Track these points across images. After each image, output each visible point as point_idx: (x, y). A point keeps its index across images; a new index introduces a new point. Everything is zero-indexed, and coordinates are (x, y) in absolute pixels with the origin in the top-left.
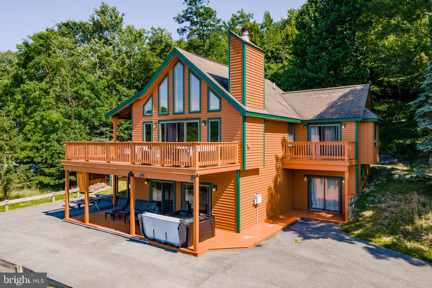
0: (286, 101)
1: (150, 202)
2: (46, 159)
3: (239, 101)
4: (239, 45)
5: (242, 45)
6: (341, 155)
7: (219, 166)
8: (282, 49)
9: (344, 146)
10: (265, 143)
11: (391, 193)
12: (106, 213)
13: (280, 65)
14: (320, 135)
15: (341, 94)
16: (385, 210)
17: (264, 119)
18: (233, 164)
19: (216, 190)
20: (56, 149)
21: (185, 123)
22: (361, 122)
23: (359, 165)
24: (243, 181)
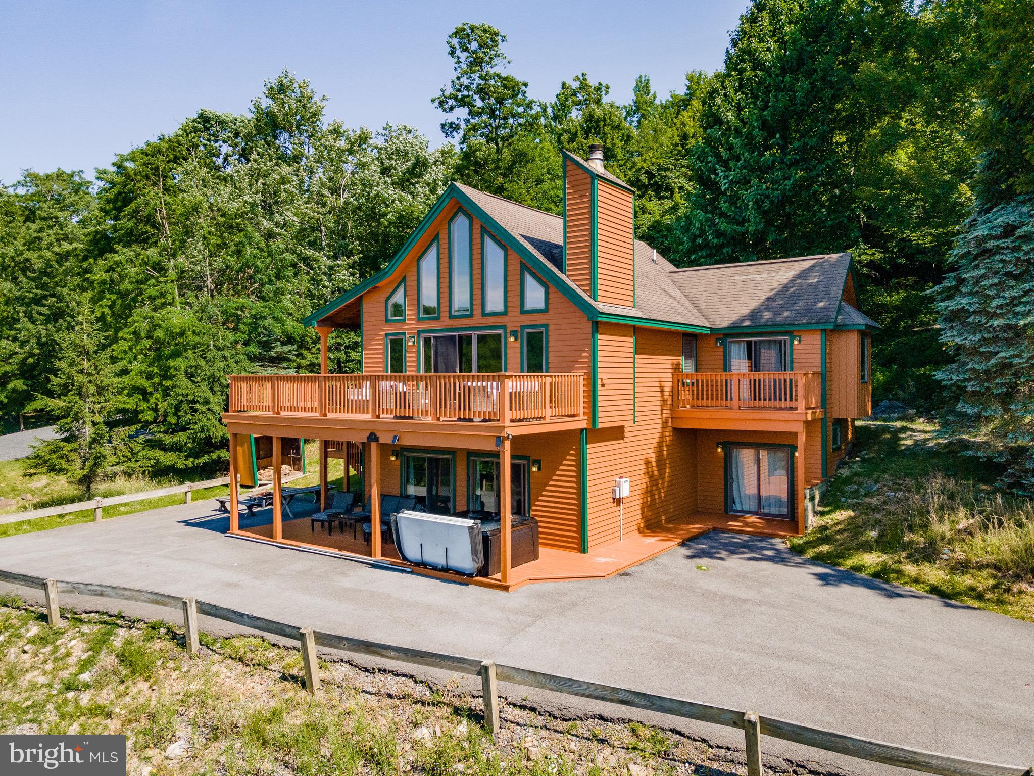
0: (679, 288)
1: (401, 496)
2: (166, 415)
3: (585, 291)
4: (584, 181)
5: (589, 180)
6: (791, 400)
7: (548, 420)
8: (671, 167)
9: (796, 382)
10: (637, 375)
11: (891, 475)
12: (313, 521)
13: (668, 204)
14: (749, 358)
15: (791, 274)
16: (876, 509)
17: (634, 326)
18: (574, 416)
19: (539, 469)
20: (185, 392)
21: (475, 335)
22: (832, 331)
23: (829, 420)
24: (593, 451)
